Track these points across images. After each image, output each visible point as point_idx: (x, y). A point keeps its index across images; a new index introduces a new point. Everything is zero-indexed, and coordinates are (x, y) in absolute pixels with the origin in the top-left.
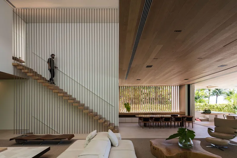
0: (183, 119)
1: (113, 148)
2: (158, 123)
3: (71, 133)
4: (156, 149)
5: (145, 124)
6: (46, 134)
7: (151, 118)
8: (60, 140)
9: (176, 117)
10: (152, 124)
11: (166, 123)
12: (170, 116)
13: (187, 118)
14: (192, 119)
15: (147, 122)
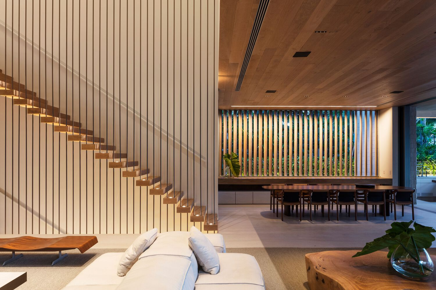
0: (387, 197)
1: (204, 278)
2: (323, 207)
3: (90, 233)
4: (323, 281)
5: (287, 208)
6: (23, 234)
7: (305, 193)
8: (58, 252)
9: (371, 190)
10: (306, 208)
11: (344, 207)
12: (354, 188)
13: (399, 193)
14: (412, 197)
15: (292, 204)
